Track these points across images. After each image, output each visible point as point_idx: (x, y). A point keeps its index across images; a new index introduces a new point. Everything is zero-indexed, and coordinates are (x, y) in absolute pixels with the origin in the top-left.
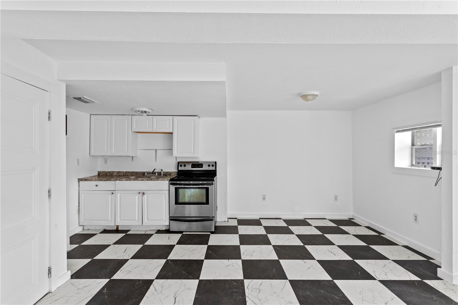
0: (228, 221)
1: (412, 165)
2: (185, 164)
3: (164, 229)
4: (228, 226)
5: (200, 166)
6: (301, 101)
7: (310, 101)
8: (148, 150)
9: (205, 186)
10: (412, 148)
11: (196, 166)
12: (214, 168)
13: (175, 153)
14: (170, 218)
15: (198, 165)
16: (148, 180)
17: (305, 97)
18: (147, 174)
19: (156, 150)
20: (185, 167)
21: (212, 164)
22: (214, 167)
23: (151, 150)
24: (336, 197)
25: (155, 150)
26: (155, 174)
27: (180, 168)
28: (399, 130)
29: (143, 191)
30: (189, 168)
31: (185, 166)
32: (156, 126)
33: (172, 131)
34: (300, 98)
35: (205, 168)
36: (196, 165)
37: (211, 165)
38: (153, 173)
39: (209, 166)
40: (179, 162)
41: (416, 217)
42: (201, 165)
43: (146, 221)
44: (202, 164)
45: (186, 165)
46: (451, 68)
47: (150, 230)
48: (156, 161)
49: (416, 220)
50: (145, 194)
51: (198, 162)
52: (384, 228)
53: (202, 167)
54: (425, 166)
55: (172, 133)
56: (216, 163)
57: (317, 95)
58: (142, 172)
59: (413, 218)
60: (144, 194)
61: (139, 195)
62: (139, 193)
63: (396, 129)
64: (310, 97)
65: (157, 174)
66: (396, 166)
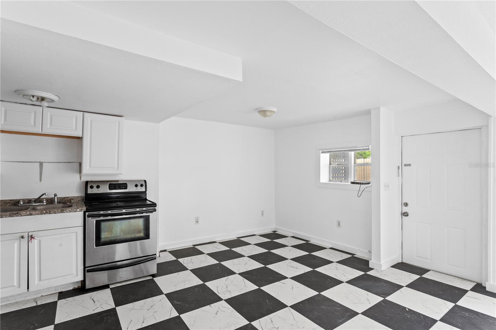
0: (159, 256)
1: (330, 180)
2: (98, 184)
3: (71, 288)
4: (165, 262)
5: (122, 186)
6: (258, 116)
7: (267, 117)
8: (23, 162)
9: (144, 214)
10: (330, 167)
11: (117, 187)
12: (143, 189)
13: (86, 169)
14: (87, 269)
15: (119, 185)
16: (42, 214)
17: (263, 112)
18: (23, 203)
19: (41, 164)
20: (99, 189)
21: (141, 184)
22: (144, 187)
23: (31, 162)
24: (263, 212)
25: (39, 164)
26: (42, 202)
27: (90, 191)
28: (324, 151)
29: (30, 234)
30: (104, 189)
31: (98, 187)
32: (51, 125)
33: (81, 135)
34: (258, 113)
35: (131, 189)
36: (116, 185)
37: (139, 185)
38: (39, 200)
39: (136, 186)
40: (87, 183)
41: (339, 223)
42: (124, 186)
43: (36, 283)
44: (126, 184)
45: (100, 186)
46: (380, 108)
47: (42, 296)
48: (41, 180)
49: (339, 225)
50: (36, 238)
51: (118, 181)
52: (310, 236)
53: (126, 188)
54: (341, 181)
55: (80, 139)
56: (145, 181)
57: (274, 112)
58: (11, 200)
59: (336, 224)
60: (32, 237)
61: (20, 241)
62: (22, 237)
63: (322, 150)
64: (268, 114)
65: (45, 202)
66: (321, 182)
